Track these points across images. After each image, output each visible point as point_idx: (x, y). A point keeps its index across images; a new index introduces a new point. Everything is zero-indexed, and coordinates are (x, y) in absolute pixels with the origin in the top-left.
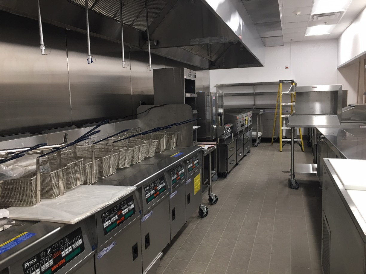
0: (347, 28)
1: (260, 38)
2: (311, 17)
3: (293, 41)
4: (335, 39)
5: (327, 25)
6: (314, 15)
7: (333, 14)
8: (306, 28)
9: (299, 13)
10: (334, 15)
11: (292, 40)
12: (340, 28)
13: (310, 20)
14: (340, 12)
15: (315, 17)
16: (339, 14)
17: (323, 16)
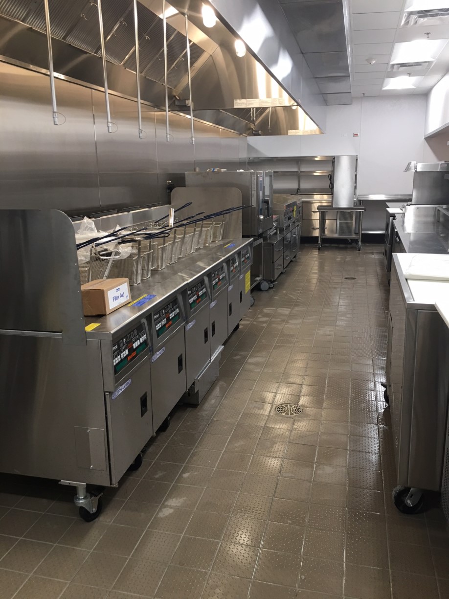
0: (439, 81)
1: (320, 94)
2: (390, 66)
3: (366, 95)
4: (424, 95)
5: (411, 77)
6: (393, 65)
7: (418, 64)
8: (384, 79)
9: (374, 62)
10: (420, 65)
11: (364, 94)
12: (428, 82)
13: (389, 70)
14: (429, 62)
15: (395, 66)
16: (427, 63)
17: (406, 66)
